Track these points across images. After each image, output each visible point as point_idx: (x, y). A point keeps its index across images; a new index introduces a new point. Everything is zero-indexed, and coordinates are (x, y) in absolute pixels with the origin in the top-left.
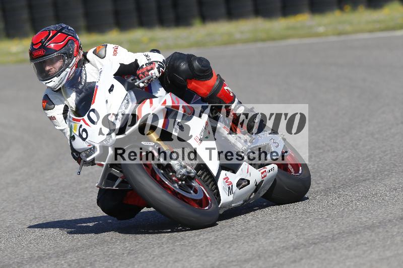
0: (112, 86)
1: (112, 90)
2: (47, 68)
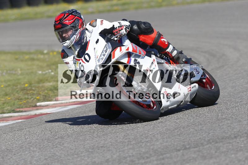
0: (98, 40)
1: (98, 42)
2: (64, 35)
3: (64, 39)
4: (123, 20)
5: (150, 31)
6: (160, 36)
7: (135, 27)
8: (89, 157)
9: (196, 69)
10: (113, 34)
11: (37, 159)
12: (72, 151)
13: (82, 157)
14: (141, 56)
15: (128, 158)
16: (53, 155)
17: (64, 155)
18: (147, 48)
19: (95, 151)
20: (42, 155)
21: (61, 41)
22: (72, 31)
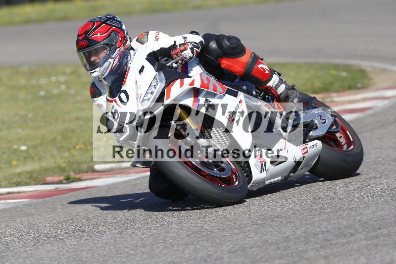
2: (93, 59)
3: (93, 66)
4: (192, 33)
5: (238, 51)
6: (256, 59)
7: (213, 45)
8: (257, 233)
9: (321, 116)
10: (170, 57)
11: (173, 235)
12: (230, 223)
13: (246, 232)
14: (216, 94)
15: (320, 236)
16: (200, 228)
17: (218, 229)
18: (235, 79)
19: (268, 223)
20: (182, 230)
21: (89, 69)
22: (105, 51)
